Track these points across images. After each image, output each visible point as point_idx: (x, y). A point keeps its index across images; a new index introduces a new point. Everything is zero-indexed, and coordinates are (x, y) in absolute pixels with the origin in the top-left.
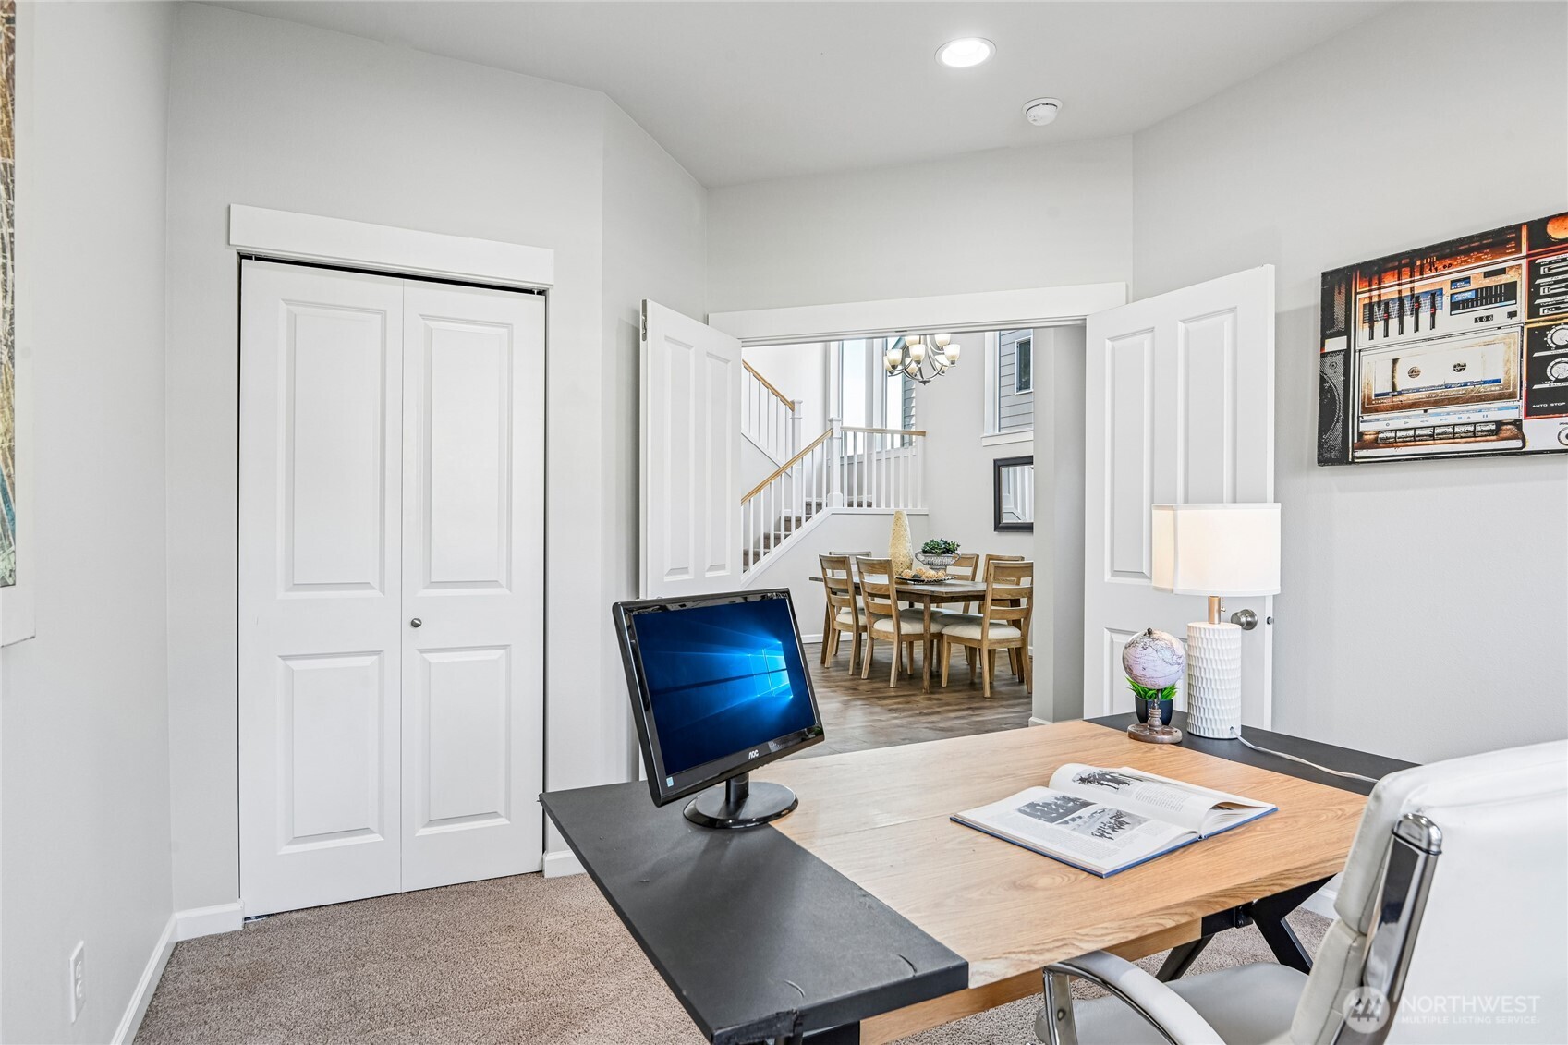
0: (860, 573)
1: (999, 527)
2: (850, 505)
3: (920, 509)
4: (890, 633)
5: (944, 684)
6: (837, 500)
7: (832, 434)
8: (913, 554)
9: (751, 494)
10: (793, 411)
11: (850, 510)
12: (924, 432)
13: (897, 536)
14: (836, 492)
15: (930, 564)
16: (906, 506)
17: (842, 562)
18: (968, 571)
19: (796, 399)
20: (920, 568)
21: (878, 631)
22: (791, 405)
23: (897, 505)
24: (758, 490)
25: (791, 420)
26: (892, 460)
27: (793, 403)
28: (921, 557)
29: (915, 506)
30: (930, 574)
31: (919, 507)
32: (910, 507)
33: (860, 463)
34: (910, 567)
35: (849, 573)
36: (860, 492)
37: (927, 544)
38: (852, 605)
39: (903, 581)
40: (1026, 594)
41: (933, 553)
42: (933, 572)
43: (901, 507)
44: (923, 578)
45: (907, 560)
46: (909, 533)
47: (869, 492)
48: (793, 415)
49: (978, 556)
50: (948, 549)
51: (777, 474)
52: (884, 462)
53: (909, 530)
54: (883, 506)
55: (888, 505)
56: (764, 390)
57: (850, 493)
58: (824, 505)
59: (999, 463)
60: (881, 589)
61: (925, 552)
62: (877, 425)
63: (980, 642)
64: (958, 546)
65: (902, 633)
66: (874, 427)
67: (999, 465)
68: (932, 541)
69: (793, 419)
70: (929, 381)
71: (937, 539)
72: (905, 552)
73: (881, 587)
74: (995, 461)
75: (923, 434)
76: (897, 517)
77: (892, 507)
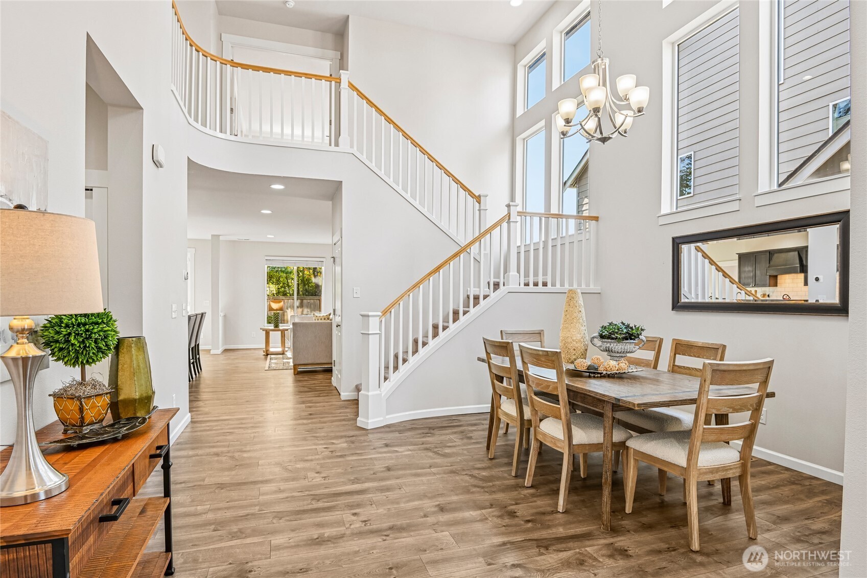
0: (523, 362)
1: (677, 305)
2: (527, 285)
3: (593, 288)
4: (559, 440)
5: (628, 509)
6: (514, 281)
7: (509, 219)
8: (588, 338)
9: (430, 274)
10: (479, 203)
11: (527, 289)
12: (598, 217)
13: (570, 319)
14: (513, 272)
15: (608, 350)
16: (579, 285)
17: (504, 348)
18: (649, 355)
19: (482, 193)
20: (598, 357)
21: (544, 435)
22: (478, 199)
23: (571, 284)
24: (437, 269)
25: (477, 212)
26: (567, 245)
27: (479, 196)
28: (598, 342)
29: (588, 285)
30: (610, 364)
31: (592, 286)
32: (583, 286)
33: (536, 250)
34: (584, 355)
35: (513, 361)
36: (536, 274)
37: (604, 328)
38: (516, 396)
39: (575, 374)
40: (751, 405)
41: (613, 339)
42: (613, 363)
43: (575, 286)
44: (601, 369)
45: (580, 346)
46: (584, 315)
47: (545, 274)
48: (480, 207)
49: (661, 340)
50: (631, 335)
51: (457, 255)
52: (559, 247)
53: (583, 310)
54: (558, 285)
55: (562, 285)
56: (454, 185)
57: (527, 275)
58: (501, 284)
59: (678, 241)
60: (548, 387)
61: (602, 337)
62: (554, 210)
63: (685, 471)
64: (642, 330)
65: (575, 442)
66: (552, 212)
67: (677, 243)
68: (610, 324)
69: (479, 210)
70: (610, 138)
71: (617, 321)
72: (579, 337)
73: (548, 383)
74: (674, 239)
75: (596, 219)
76: (571, 296)
77: (567, 286)
